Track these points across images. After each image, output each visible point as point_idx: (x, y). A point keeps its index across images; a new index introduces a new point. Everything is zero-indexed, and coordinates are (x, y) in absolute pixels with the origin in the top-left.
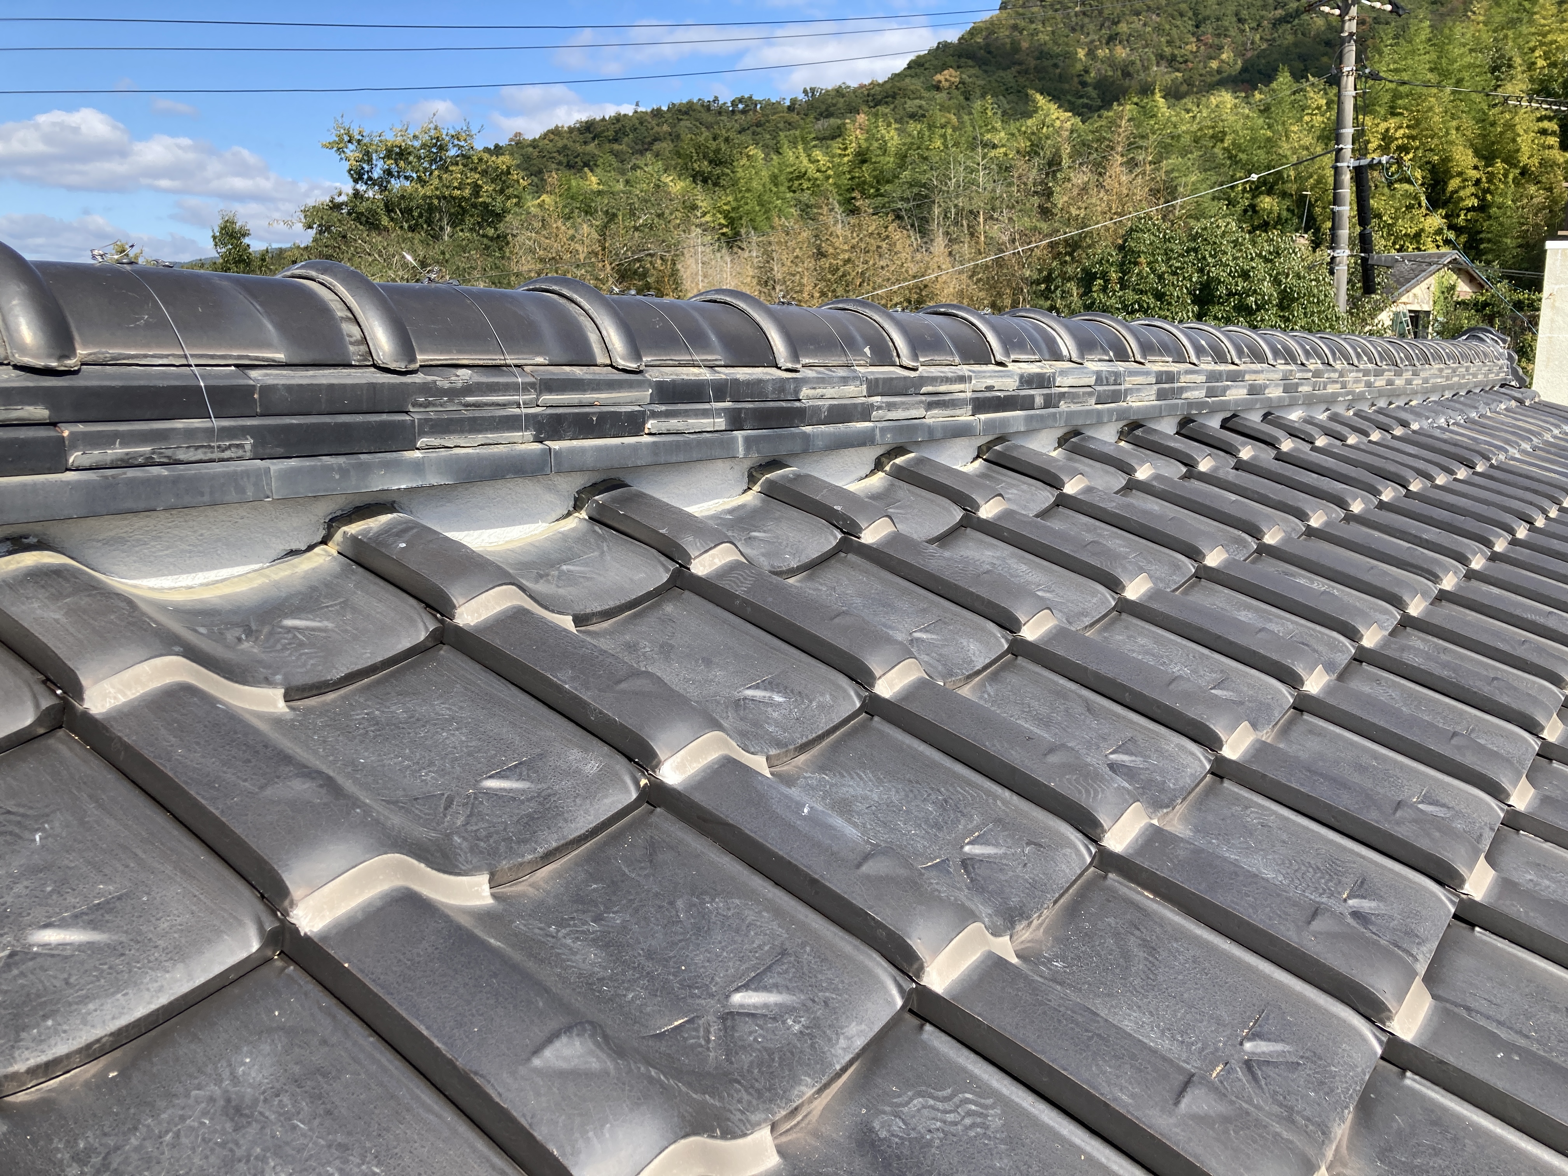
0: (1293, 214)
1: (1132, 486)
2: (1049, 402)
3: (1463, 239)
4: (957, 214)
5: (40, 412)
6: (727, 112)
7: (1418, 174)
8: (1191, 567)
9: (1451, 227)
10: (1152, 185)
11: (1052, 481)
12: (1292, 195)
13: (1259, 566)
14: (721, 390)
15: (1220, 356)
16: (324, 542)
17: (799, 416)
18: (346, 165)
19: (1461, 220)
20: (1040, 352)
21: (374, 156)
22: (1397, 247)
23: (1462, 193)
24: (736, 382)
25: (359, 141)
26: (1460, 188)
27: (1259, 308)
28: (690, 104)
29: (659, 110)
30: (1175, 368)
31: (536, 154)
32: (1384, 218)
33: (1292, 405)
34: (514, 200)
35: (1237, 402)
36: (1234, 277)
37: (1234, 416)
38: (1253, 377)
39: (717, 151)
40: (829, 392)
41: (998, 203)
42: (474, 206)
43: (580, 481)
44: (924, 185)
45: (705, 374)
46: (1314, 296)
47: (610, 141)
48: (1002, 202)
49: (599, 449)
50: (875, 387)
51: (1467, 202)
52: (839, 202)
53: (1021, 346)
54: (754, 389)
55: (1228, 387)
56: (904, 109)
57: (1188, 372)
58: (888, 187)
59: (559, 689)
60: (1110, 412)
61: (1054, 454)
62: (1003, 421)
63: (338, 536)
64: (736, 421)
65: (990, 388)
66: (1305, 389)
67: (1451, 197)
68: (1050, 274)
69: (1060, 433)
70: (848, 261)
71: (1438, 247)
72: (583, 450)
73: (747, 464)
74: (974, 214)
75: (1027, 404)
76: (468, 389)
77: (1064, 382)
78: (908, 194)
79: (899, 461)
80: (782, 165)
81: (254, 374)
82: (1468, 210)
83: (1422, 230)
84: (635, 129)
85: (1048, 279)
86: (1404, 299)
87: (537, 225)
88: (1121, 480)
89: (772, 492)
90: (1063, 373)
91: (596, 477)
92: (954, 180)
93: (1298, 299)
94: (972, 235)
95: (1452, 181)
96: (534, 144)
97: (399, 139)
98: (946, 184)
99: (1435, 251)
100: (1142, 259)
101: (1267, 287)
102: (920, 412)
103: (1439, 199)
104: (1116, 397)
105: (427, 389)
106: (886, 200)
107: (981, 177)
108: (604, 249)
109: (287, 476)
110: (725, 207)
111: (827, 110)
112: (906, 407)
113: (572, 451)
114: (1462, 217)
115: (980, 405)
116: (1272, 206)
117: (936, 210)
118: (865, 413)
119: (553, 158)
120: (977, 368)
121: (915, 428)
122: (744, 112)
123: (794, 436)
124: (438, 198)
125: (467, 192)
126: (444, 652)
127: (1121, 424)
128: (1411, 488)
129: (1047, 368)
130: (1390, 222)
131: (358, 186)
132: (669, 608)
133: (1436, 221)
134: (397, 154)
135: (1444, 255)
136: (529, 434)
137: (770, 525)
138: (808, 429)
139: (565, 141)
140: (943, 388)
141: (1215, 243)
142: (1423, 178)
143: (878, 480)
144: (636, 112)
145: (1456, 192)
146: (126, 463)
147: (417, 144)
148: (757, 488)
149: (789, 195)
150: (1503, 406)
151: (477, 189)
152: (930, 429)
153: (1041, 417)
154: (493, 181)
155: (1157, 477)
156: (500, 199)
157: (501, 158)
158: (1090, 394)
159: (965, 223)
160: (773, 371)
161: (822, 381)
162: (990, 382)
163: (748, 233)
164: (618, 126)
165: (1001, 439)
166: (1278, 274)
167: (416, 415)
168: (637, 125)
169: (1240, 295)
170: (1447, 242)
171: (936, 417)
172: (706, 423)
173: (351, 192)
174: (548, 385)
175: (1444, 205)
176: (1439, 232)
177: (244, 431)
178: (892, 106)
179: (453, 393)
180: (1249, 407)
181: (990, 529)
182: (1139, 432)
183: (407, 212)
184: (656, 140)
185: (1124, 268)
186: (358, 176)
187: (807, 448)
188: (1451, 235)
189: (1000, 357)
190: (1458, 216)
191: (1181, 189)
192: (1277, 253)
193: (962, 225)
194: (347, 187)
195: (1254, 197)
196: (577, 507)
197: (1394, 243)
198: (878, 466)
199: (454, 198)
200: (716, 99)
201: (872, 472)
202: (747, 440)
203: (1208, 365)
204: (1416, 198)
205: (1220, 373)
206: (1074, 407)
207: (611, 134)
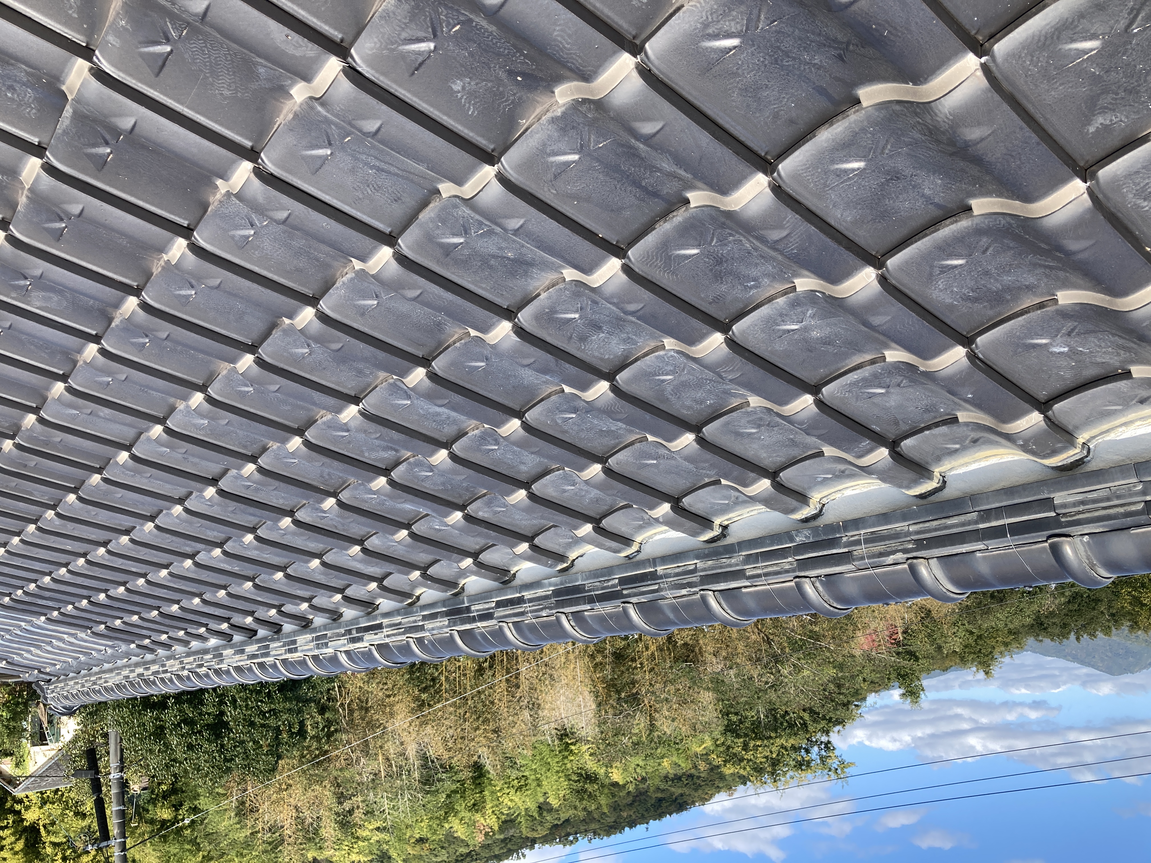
0: (143, 808)
1: (309, 600)
2: (349, 632)
3: (8, 805)
4: (401, 774)
5: (625, 592)
6: (580, 833)
7: (49, 850)
8: (289, 571)
9: (19, 813)
10: (256, 815)
11: (346, 598)
12: (146, 822)
13: (254, 572)
14: (473, 620)
15: (262, 666)
16: (574, 560)
17: (447, 614)
18: (837, 753)
19: (11, 818)
20: (355, 653)
21: (819, 761)
22: (60, 793)
23: (13, 839)
24: (470, 623)
25: (830, 770)
26: (15, 843)
27: (179, 725)
28: (608, 834)
29: (631, 827)
30: (288, 656)
31: (716, 783)
32: (72, 813)
33: (216, 648)
34: (718, 742)
35: (251, 644)
36: (199, 744)
37: (251, 638)
38: (242, 658)
39: (582, 799)
40: (438, 624)
41: (371, 785)
42: (746, 735)
43: (514, 583)
44: (428, 792)
45: (479, 624)
46: (138, 738)
47: (664, 799)
48: (368, 786)
49: (507, 595)
50: (422, 628)
51: (10, 832)
52: (489, 773)
53: (363, 654)
54: (464, 621)
55: (257, 651)
56: (448, 853)
57: (281, 655)
58: (454, 787)
59: (494, 531)
60: (320, 631)
61: (344, 609)
62: (369, 621)
63: (569, 562)
64: (468, 609)
65: (376, 634)
66: (208, 657)
67: (21, 836)
68: (328, 738)
69: (342, 619)
70: (477, 728)
71: (27, 797)
72: (511, 594)
73: (465, 594)
74: (389, 775)
75: (359, 630)
76: (542, 609)
77: (343, 641)
78: (439, 785)
79: (410, 601)
80: (535, 794)
81: (589, 608)
82: (6, 827)
83: (40, 808)
84: (647, 810)
85: (329, 735)
86: (54, 752)
87: (699, 726)
88: (315, 601)
89: (455, 585)
90: (344, 645)
91: (509, 585)
92: (406, 799)
93: (150, 735)
94: (388, 759)
95: (22, 847)
96: (719, 789)
97: (803, 775)
98: (411, 796)
99: (29, 793)
100: (265, 749)
101: (174, 741)
102: (403, 621)
103: (31, 832)
104: (318, 638)
105: (551, 608)
106: (454, 778)
107: (386, 805)
108: (651, 715)
109: (577, 580)
110: (572, 758)
111: (507, 844)
112: (409, 622)
113: (513, 594)
114: (10, 822)
115: (380, 627)
116: (161, 812)
117: (416, 775)
118: (425, 618)
119: (703, 781)
120: (382, 642)
121: (405, 615)
122: (568, 835)
123: (449, 606)
124: (771, 737)
125: (752, 744)
126: (530, 535)
127: (312, 627)
128: (157, 612)
129: (352, 646)
130: (67, 811)
131: (827, 739)
132: (478, 547)
133: (30, 816)
134: (803, 765)
135: (24, 790)
136: (526, 598)
137: (453, 574)
138: (444, 609)
139: (696, 795)
140: (395, 631)
141: (213, 767)
142: (45, 848)
143: (418, 592)
144: (647, 823)
145: (17, 840)
146: (608, 580)
147: (791, 773)
148: (461, 586)
149: (527, 773)
150: (58, 667)
151: (746, 747)
152: (399, 615)
153: (352, 625)
154: (735, 754)
155: (298, 605)
156: (729, 743)
157: (731, 771)
158: (330, 638)
159: (395, 769)
160: (459, 629)
161: (441, 628)
162: (376, 637)
163: (553, 741)
164: (660, 811)
165: (369, 614)
166: (166, 752)
167: (553, 600)
168: (645, 813)
169: (193, 733)
170: (20, 801)
171: (397, 619)
172: (477, 607)
173: (831, 734)
174: (522, 614)
175: (25, 829)
176: (27, 808)
177: (590, 591)
178: (458, 854)
179: (545, 608)
180: (243, 643)
181: (372, 579)
182: (304, 624)
183: (791, 725)
184: (631, 804)
185: (277, 741)
186: (828, 745)
187: (444, 602)
188: (18, 807)
189: (373, 648)
190: (14, 822)
191: (233, 814)
192: (167, 767)
193: (396, 766)
194: (834, 738)
195: (176, 817)
196: (514, 574)
197: (62, 795)
198: (418, 598)
199: (760, 739)
200: (590, 841)
201: (420, 595)
202: (464, 603)
203: (269, 660)
204: (48, 832)
205: (262, 657)
206: (338, 631)
207: (664, 804)
